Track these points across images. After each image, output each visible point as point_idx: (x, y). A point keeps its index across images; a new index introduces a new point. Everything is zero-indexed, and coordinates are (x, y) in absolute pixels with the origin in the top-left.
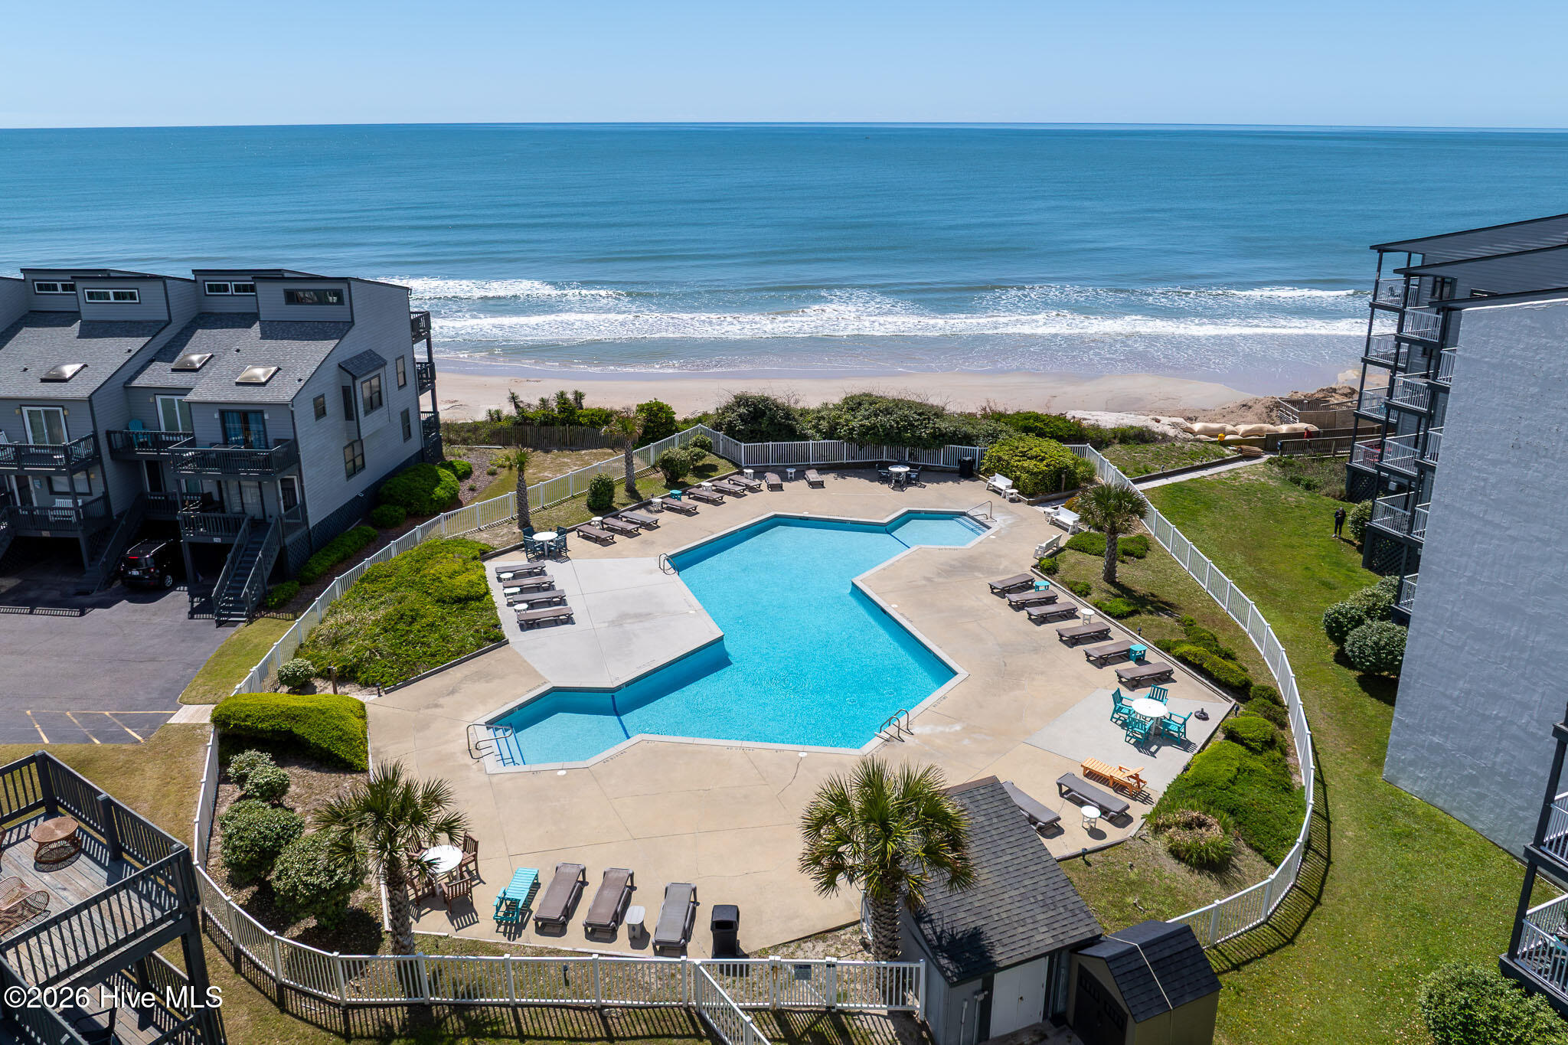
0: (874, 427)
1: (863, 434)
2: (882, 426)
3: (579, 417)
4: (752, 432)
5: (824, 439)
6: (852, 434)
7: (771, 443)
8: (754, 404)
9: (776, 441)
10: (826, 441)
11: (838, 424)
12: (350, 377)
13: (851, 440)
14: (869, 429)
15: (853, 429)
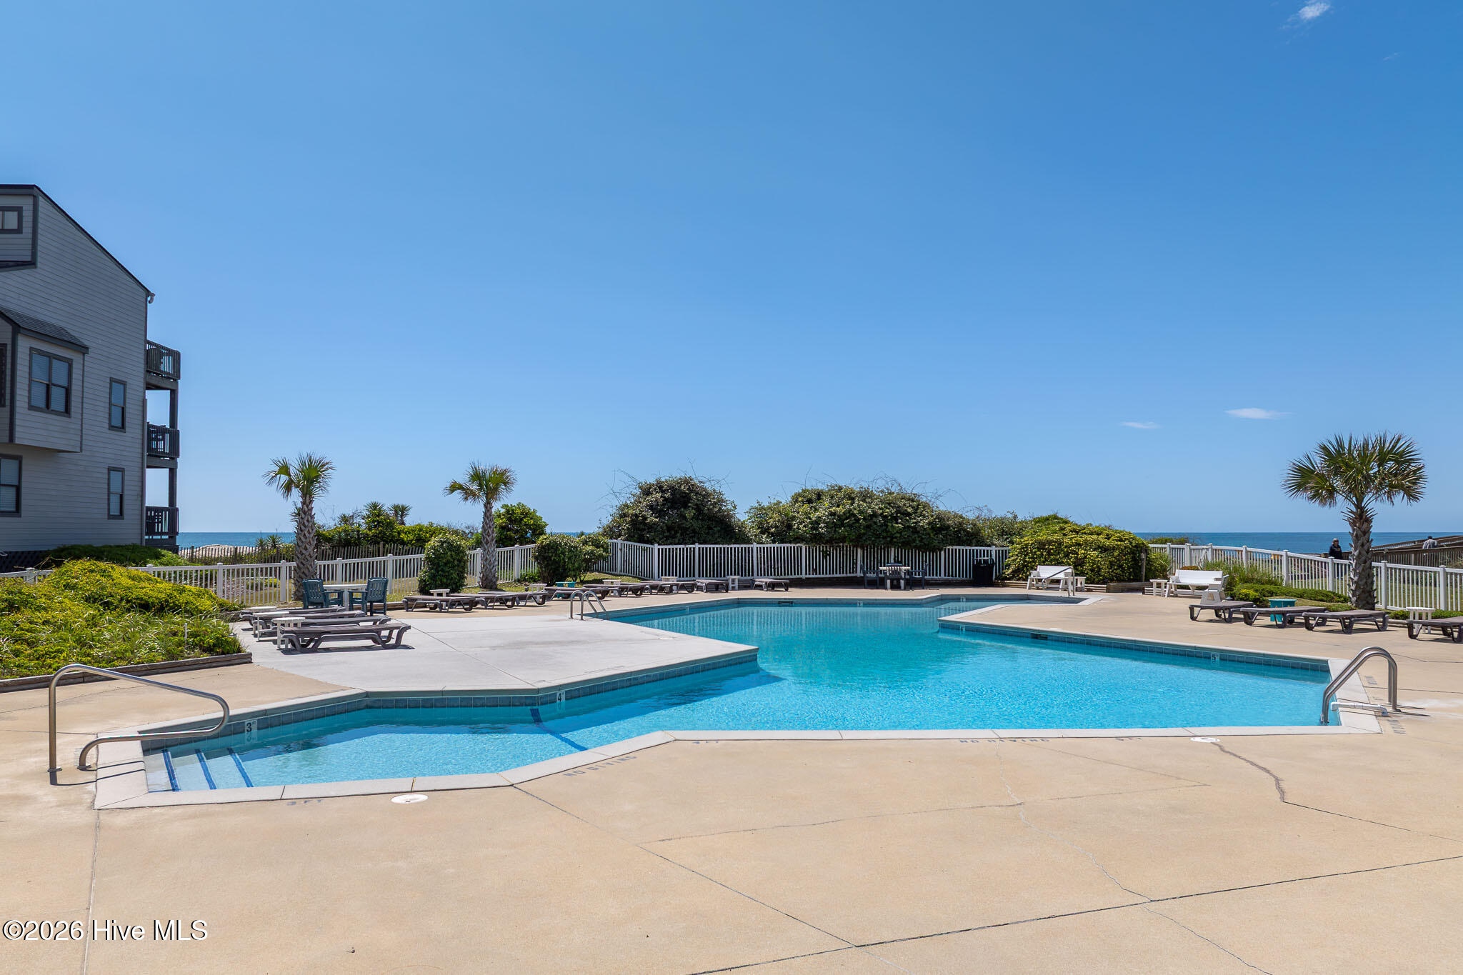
0: (849, 514)
1: (832, 526)
2: (861, 512)
3: (399, 533)
4: (669, 528)
5: (774, 542)
6: (816, 529)
7: (697, 546)
8: (672, 488)
9: (705, 543)
10: (776, 545)
11: (793, 518)
12: (9, 328)
13: (815, 539)
14: (841, 519)
15: (817, 522)
